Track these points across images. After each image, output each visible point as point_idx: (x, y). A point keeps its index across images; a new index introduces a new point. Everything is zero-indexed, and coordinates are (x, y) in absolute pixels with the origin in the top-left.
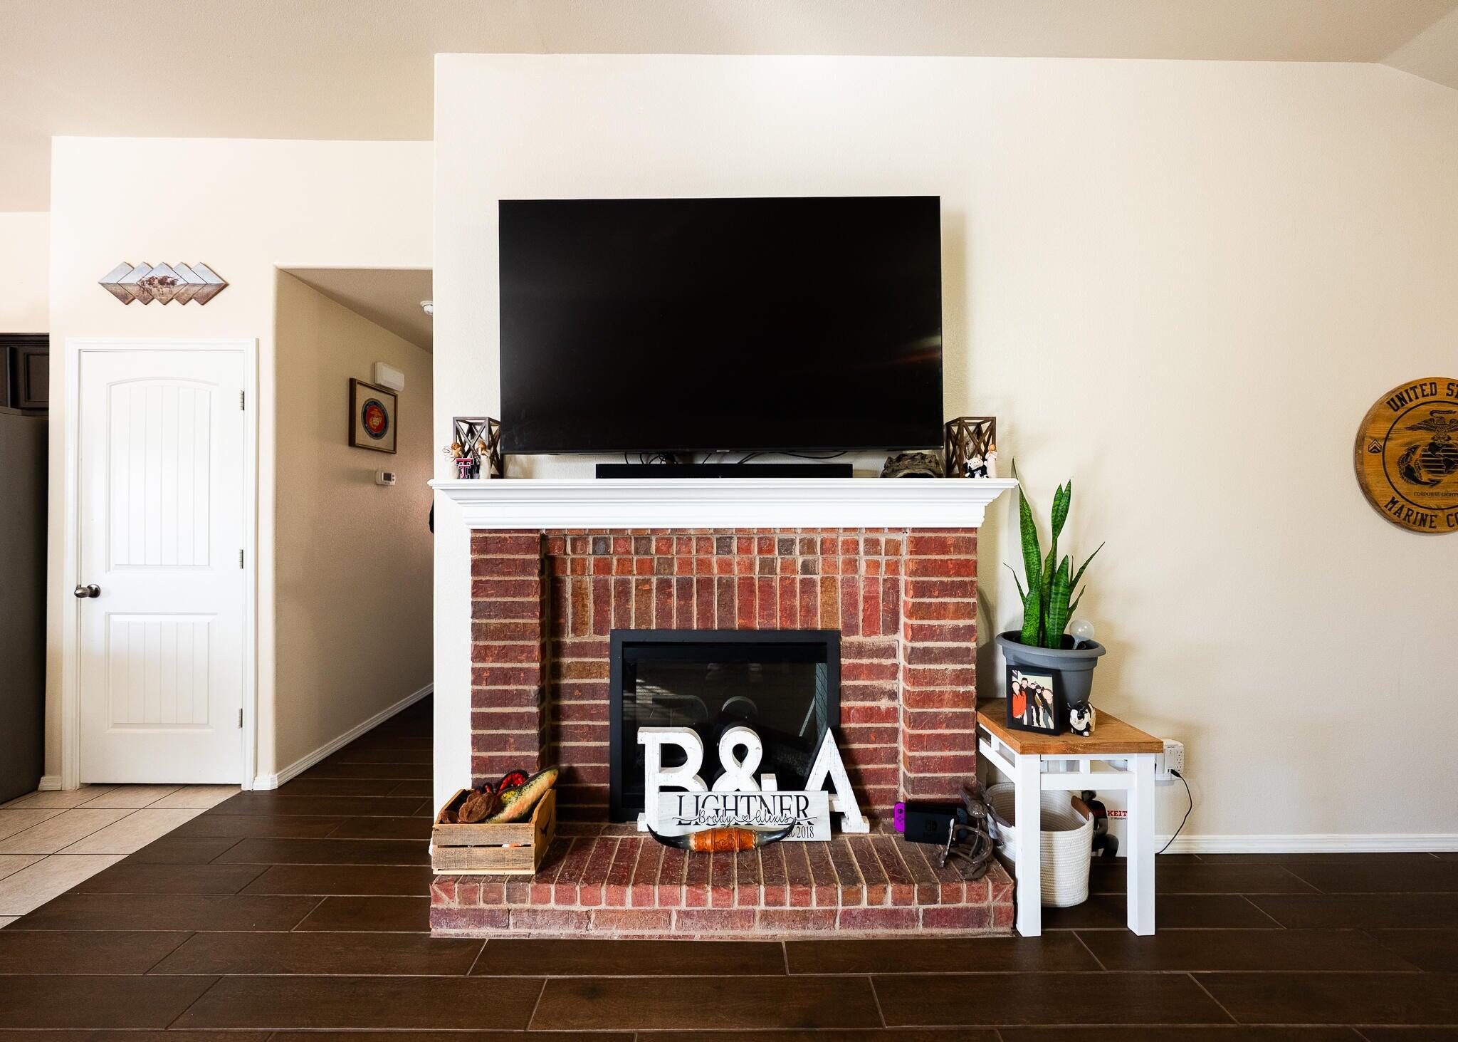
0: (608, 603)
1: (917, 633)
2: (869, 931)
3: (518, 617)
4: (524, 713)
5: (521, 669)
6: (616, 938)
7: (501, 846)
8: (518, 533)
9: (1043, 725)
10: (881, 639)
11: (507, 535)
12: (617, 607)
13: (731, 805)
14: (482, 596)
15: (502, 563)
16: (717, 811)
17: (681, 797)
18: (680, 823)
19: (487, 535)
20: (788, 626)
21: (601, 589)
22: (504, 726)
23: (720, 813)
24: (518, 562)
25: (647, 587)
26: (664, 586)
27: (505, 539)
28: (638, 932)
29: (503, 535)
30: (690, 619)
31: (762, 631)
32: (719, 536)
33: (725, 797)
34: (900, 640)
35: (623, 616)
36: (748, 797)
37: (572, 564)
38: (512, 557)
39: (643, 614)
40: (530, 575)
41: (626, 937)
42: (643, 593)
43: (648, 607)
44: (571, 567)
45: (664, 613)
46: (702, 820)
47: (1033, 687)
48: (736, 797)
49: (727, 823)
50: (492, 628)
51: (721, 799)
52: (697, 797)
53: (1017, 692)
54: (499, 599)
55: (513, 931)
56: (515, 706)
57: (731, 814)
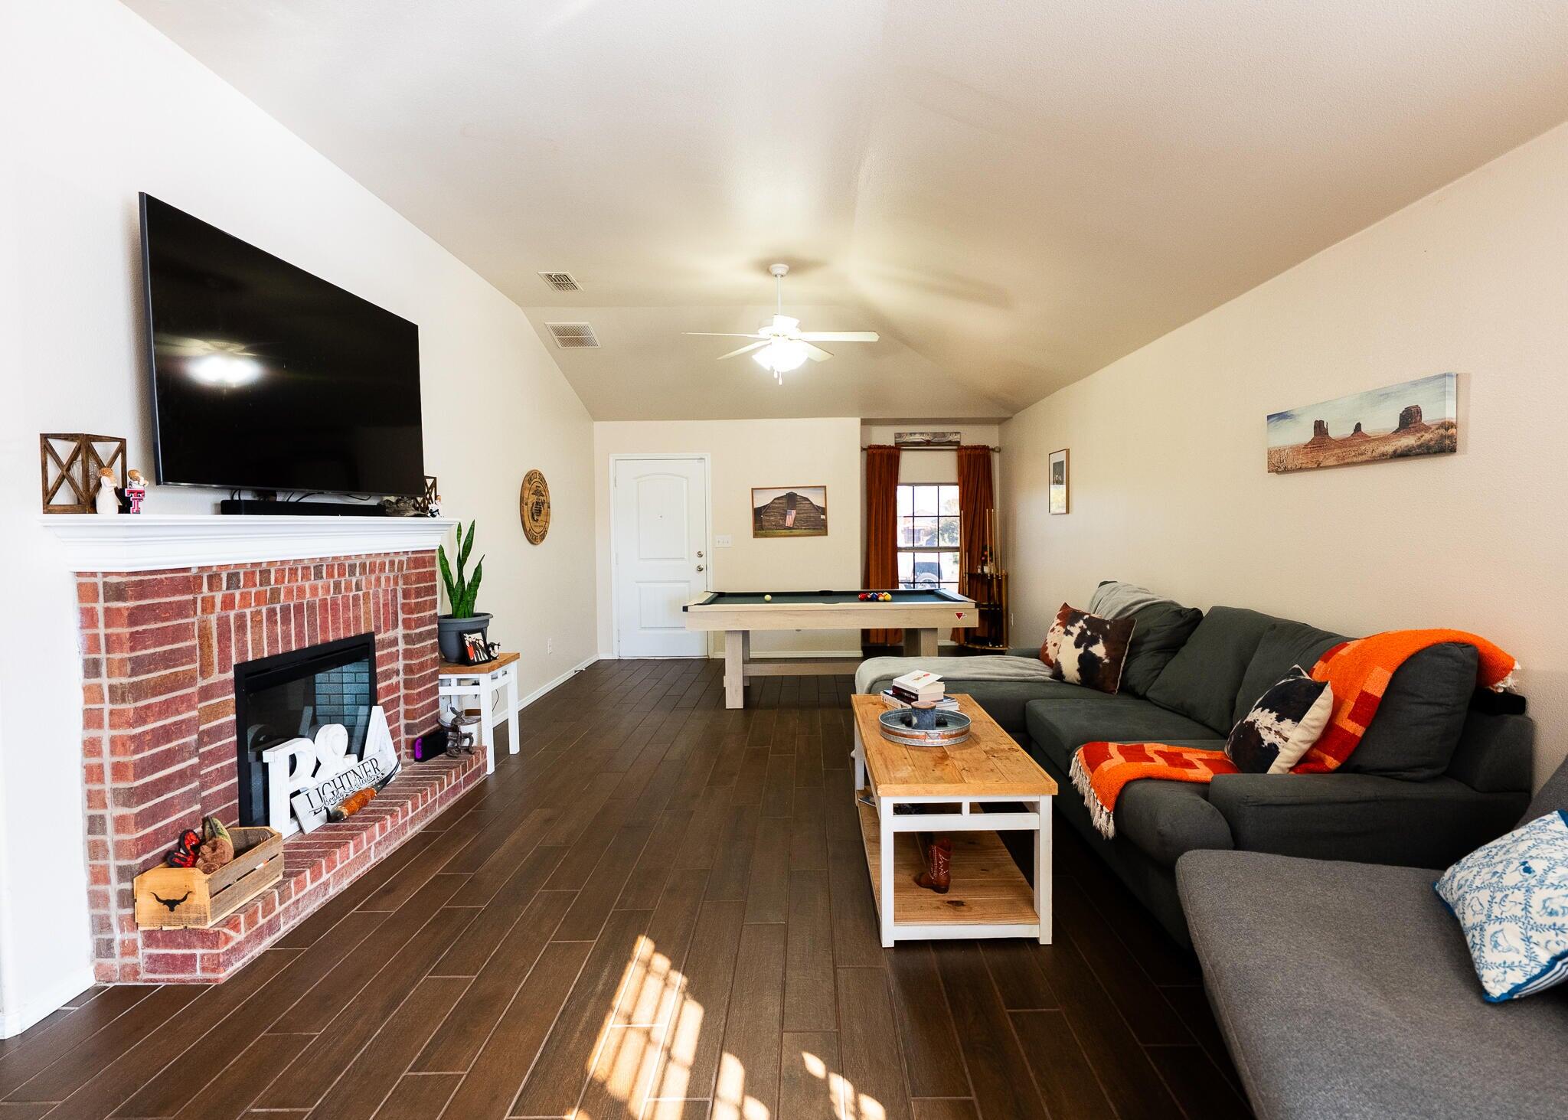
0: (229, 639)
1: (407, 624)
2: (448, 804)
3: (177, 666)
4: (187, 768)
5: (182, 721)
6: (346, 887)
7: (255, 869)
8: (173, 573)
9: (483, 659)
10: (391, 634)
11: (163, 576)
12: (238, 641)
13: (339, 785)
14: (141, 649)
15: (158, 608)
16: (333, 792)
17: (307, 795)
18: (315, 813)
19: (142, 578)
20: (348, 635)
21: (223, 623)
22: (169, 790)
23: (335, 793)
24: (174, 604)
25: (259, 617)
26: (272, 613)
27: (161, 581)
28: (355, 876)
29: (159, 577)
30: (289, 642)
31: (334, 642)
32: (315, 564)
33: (333, 781)
34: (400, 631)
35: (242, 651)
36: (346, 774)
37: (202, 603)
38: (167, 600)
39: (257, 643)
40: (187, 617)
41: (351, 882)
42: (256, 624)
43: (261, 637)
44: (202, 606)
45: (273, 641)
46: (327, 803)
47: (474, 640)
48: (339, 777)
49: (341, 798)
50: (152, 684)
51: (332, 783)
52: (317, 789)
53: (468, 645)
54: (158, 649)
55: (285, 928)
56: (179, 762)
57: (341, 790)
